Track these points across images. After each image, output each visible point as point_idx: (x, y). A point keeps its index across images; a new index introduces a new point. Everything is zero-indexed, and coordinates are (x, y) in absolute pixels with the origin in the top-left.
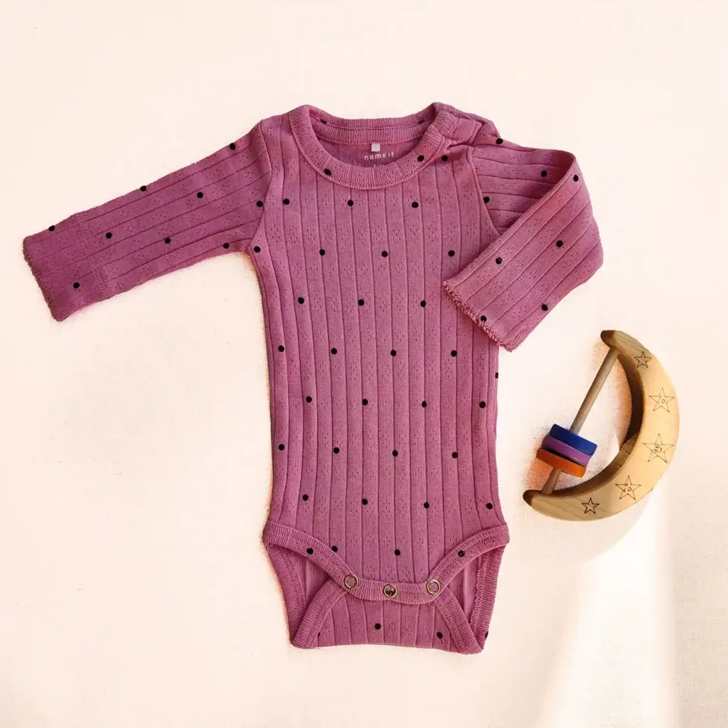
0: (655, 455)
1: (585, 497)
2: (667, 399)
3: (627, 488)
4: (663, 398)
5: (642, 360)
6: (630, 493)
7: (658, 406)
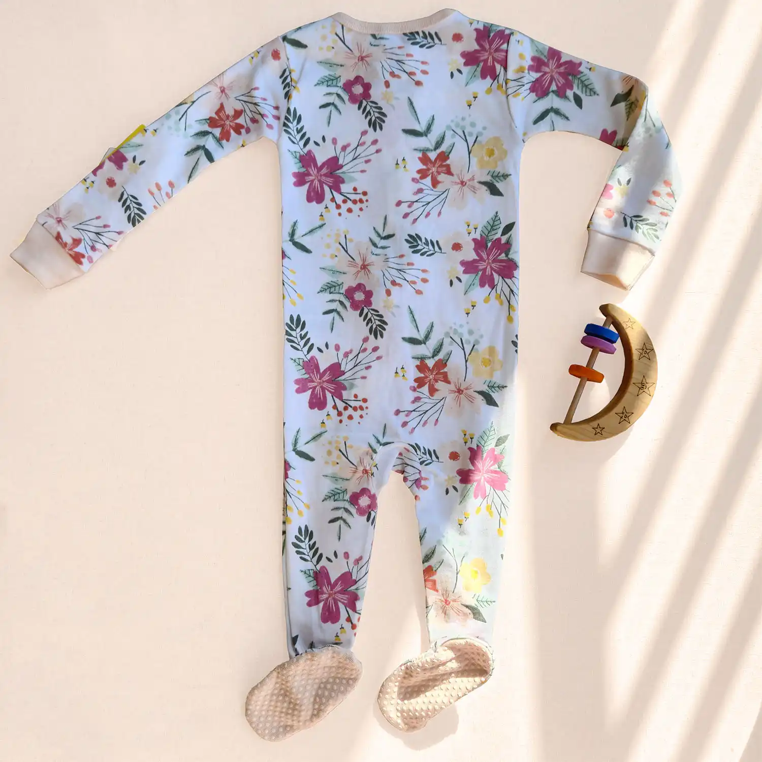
0: (642, 391)
1: (595, 424)
2: (648, 351)
3: (624, 416)
4: (645, 350)
5: (629, 324)
6: (627, 419)
7: (642, 356)
